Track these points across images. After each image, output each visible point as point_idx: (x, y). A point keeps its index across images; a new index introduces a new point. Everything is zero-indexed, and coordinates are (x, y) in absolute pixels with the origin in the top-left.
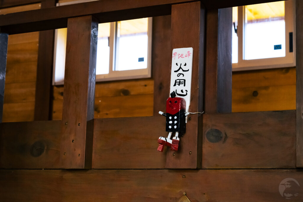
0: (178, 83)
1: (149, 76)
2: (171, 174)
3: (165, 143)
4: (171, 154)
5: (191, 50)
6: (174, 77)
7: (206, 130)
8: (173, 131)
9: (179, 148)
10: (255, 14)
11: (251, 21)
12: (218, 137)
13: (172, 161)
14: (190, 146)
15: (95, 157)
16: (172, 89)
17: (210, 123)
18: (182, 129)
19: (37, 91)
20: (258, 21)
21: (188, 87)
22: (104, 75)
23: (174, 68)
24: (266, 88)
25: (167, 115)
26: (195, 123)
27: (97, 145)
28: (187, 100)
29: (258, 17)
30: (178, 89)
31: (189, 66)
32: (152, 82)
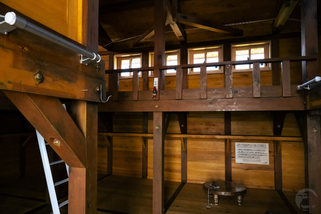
0: (155, 84)
1: (142, 77)
2: (154, 101)
3: (153, 96)
4: (154, 97)
5: (157, 78)
6: (155, 83)
7: (160, 93)
8: (155, 93)
9: (155, 96)
10: (170, 59)
11: (168, 61)
12: (163, 94)
13: (154, 98)
14: (158, 96)
15: (139, 98)
16: (154, 85)
17: (161, 91)
18: (156, 93)
19: (109, 81)
20: (170, 61)
21: (157, 85)
22: (128, 76)
23: (155, 82)
24: (172, 81)
25: (153, 91)
26: (158, 92)
27: (139, 96)
28: (157, 88)
29: (171, 60)
30: (155, 85)
31: (157, 81)
32: (142, 79)
